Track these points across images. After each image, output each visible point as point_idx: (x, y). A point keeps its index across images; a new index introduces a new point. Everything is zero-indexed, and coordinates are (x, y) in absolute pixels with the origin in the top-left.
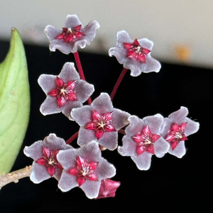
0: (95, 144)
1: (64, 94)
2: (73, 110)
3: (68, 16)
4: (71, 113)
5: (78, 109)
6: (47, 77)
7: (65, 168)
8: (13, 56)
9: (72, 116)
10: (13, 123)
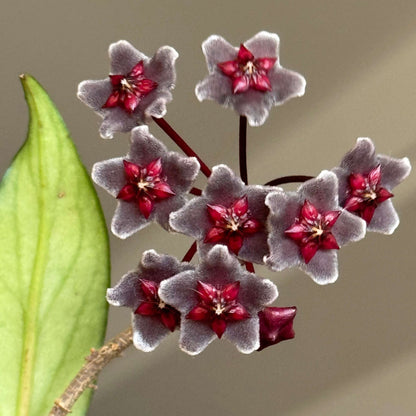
0: (220, 249)
1: (145, 190)
2: (172, 215)
3: (112, 47)
4: (171, 223)
5: (181, 210)
6: (106, 165)
7: (184, 311)
8: (40, 125)
9: (174, 228)
10: (80, 248)
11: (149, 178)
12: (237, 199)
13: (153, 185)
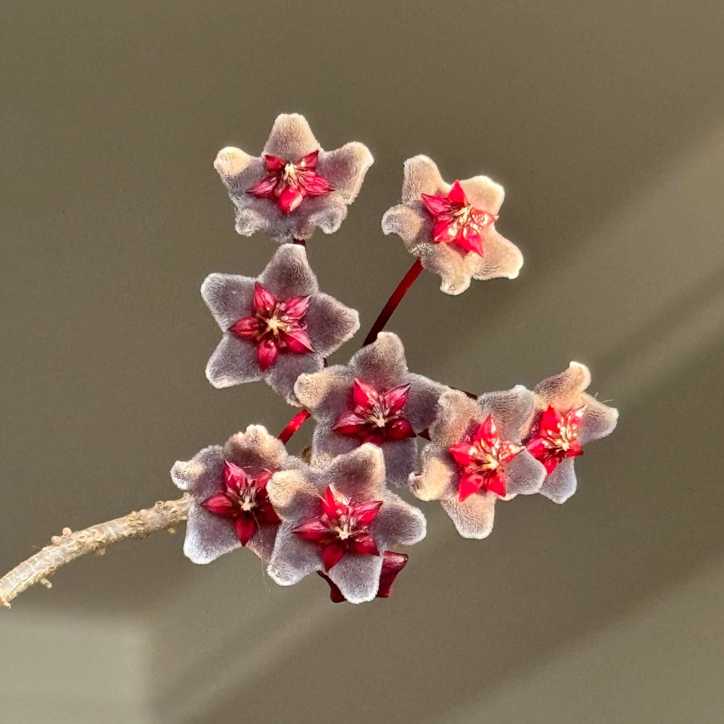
1: (277, 332)
2: (302, 378)
6: (228, 281)
7: (287, 521)
11: (286, 318)
12: (395, 386)
13: (289, 329)
